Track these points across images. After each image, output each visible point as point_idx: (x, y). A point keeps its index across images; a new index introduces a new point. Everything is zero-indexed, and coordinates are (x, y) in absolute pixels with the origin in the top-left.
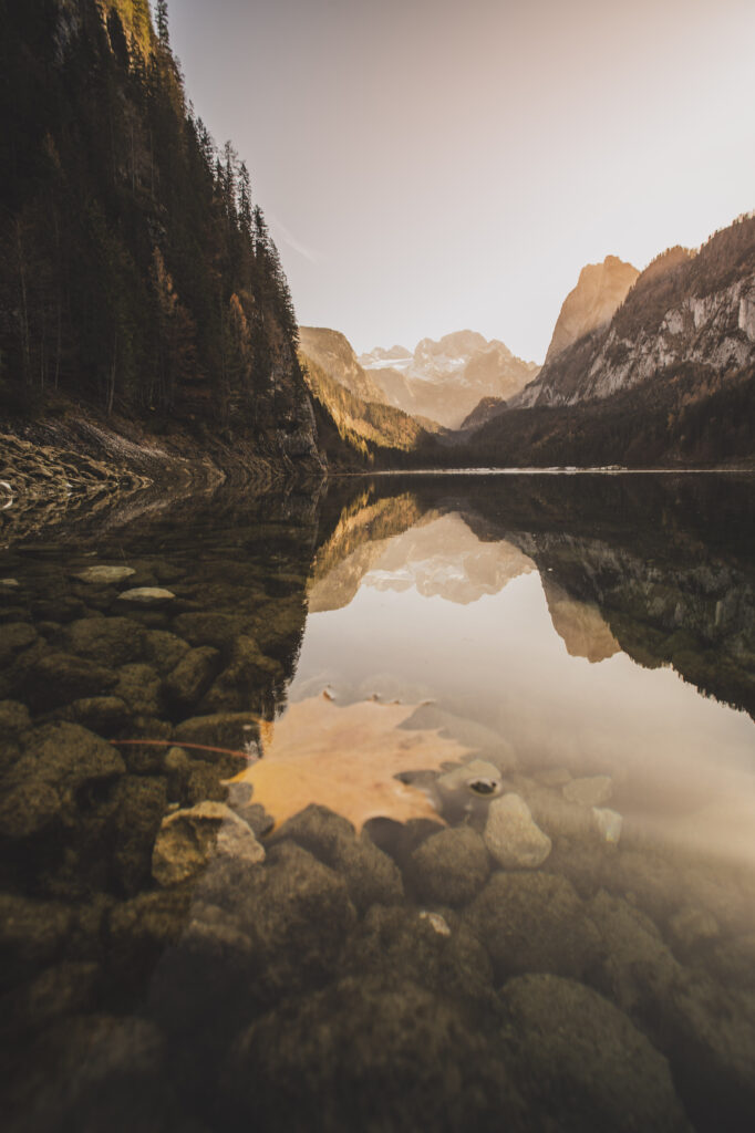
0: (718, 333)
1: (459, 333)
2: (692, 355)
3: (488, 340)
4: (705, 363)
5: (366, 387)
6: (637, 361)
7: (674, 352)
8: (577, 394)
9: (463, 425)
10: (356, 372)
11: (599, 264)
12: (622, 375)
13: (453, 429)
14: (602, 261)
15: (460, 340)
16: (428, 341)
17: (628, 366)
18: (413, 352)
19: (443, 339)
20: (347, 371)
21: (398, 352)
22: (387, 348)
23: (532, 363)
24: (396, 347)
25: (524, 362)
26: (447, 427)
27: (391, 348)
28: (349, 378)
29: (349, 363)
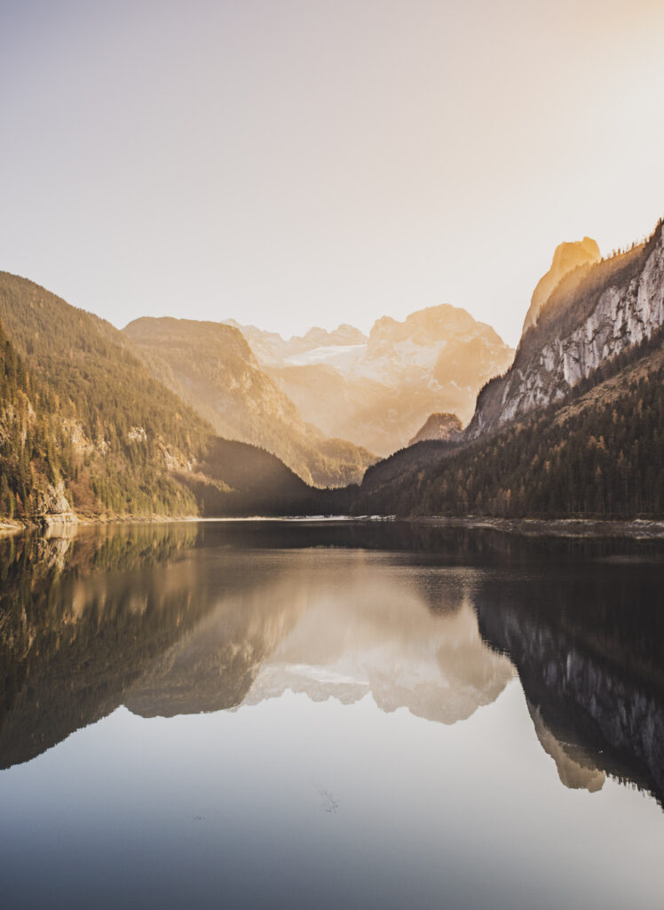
5: (260, 405)
10: (248, 384)
15: (438, 319)
16: (386, 321)
18: (368, 335)
19: (410, 317)
20: (234, 384)
21: (347, 334)
22: (331, 328)
24: (343, 327)
27: (336, 328)
28: (237, 394)
29: (237, 376)
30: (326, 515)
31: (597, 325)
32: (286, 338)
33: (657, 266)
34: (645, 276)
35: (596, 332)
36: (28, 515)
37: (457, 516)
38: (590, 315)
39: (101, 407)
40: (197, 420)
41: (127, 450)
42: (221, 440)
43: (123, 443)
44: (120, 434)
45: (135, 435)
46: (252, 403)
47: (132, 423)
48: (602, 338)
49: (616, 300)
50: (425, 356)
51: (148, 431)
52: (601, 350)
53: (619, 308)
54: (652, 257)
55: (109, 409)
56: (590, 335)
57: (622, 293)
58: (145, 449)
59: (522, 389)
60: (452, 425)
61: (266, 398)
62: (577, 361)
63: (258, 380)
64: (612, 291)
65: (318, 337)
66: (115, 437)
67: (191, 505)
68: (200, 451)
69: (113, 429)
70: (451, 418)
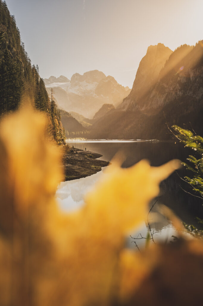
0: (198, 85)
2: (189, 93)
3: (107, 76)
4: (194, 97)
7: (183, 91)
8: (145, 105)
9: (94, 117)
11: (155, 45)
13: (90, 119)
14: (157, 45)
15: (93, 75)
16: (77, 74)
18: (70, 79)
19: (85, 74)
21: (63, 79)
23: (127, 87)
24: (61, 76)
25: (123, 87)
26: (87, 118)
27: (59, 77)
70: (111, 105)
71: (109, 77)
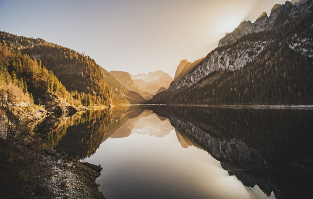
1: (158, 71)
6: (182, 84)
10: (131, 82)
12: (180, 86)
15: (159, 72)
16: (151, 72)
17: (180, 85)
18: (147, 75)
19: (154, 72)
20: (129, 82)
21: (144, 75)
22: (141, 74)
24: (143, 74)
28: (129, 84)
29: (129, 80)
30: (150, 104)
31: (197, 71)
32: (134, 75)
33: (210, 61)
34: (208, 63)
35: (197, 73)
36: (107, 104)
37: (185, 104)
38: (196, 70)
39: (111, 84)
40: (125, 87)
41: (116, 92)
42: (129, 91)
43: (115, 91)
44: (114, 89)
45: (117, 90)
46: (132, 85)
47: (116, 87)
48: (198, 74)
49: (200, 67)
50: (157, 78)
51: (118, 89)
52: (198, 76)
53: (201, 69)
54: (209, 60)
55: (112, 85)
56: (196, 73)
57: (201, 66)
58: (119, 92)
59: (181, 83)
60: (164, 89)
61: (134, 84)
62: (194, 77)
63: (132, 81)
64: (199, 66)
65: (139, 75)
66: (113, 90)
67: (128, 102)
68: (126, 93)
69: (113, 88)
70: (164, 88)
71: (166, 73)
